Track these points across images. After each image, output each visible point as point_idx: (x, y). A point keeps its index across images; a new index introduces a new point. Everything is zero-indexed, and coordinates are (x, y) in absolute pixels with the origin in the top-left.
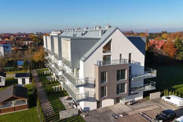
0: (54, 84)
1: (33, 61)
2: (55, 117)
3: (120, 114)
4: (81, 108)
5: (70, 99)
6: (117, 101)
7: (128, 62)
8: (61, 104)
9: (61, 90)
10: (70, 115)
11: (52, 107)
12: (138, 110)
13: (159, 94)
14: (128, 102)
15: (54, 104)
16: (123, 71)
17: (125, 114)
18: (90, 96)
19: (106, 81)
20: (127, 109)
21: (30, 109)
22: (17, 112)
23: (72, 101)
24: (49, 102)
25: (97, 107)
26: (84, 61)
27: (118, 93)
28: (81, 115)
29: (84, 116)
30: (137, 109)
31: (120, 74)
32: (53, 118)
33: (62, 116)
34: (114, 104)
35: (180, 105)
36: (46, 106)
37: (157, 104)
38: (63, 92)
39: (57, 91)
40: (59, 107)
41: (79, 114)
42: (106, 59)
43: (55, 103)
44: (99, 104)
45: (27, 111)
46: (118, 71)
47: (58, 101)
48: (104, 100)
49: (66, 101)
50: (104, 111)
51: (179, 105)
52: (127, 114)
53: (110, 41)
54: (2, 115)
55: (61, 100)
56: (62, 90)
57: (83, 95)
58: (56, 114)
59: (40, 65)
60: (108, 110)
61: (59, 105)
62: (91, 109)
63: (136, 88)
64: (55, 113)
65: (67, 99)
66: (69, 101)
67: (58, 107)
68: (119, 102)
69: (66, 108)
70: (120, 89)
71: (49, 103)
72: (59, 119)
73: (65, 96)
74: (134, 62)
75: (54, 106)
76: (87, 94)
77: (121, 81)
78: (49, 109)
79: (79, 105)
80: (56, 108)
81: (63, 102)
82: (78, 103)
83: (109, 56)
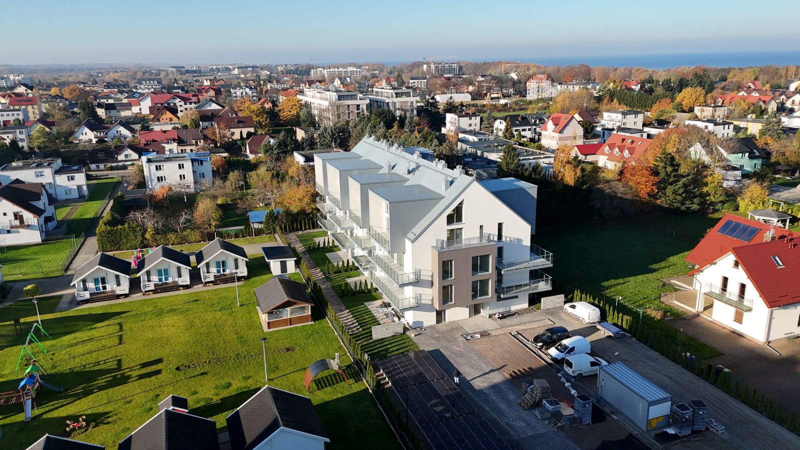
0: (348, 273)
1: (288, 213)
2: (364, 336)
3: (476, 333)
4: (408, 323)
5: (387, 305)
6: (476, 310)
7: (496, 239)
8: (370, 316)
9: (367, 289)
10: (389, 334)
11: (355, 319)
12: (511, 328)
13: (561, 298)
14: (495, 314)
15: (357, 314)
16: (485, 258)
17: (484, 334)
18: (423, 302)
19: (451, 277)
20: (490, 325)
21: (316, 322)
22: (296, 327)
23: (390, 309)
24: (348, 311)
25: (437, 321)
26: (413, 242)
27: (474, 296)
28: (408, 333)
29: (413, 335)
30: (510, 326)
31: (480, 263)
32: (361, 337)
33: (376, 333)
34: (468, 316)
35: (589, 321)
36: (344, 317)
37: (551, 319)
38: (370, 291)
39: (358, 289)
40: (368, 320)
41: (404, 332)
42: (454, 236)
43: (359, 313)
44: (440, 315)
45: (312, 325)
46: (475, 259)
47: (363, 309)
48: (449, 309)
49: (379, 309)
50: (449, 328)
51: (587, 321)
52: (489, 334)
53: (461, 203)
54: (273, 331)
55: (369, 307)
56: (369, 287)
57: (411, 300)
58: (364, 332)
59: (303, 221)
60: (456, 327)
61: (366, 317)
62: (425, 325)
63: (510, 288)
64: (363, 330)
65: (381, 306)
66: (385, 310)
67: (365, 321)
68: (480, 313)
69: (381, 322)
70: (479, 289)
71: (348, 313)
72: (372, 339)
73: (376, 299)
74: (508, 239)
75: (358, 318)
76: (418, 298)
77: (481, 275)
78: (351, 323)
79: (404, 317)
80: (363, 321)
81: (373, 312)
82: (402, 315)
83: (458, 231)
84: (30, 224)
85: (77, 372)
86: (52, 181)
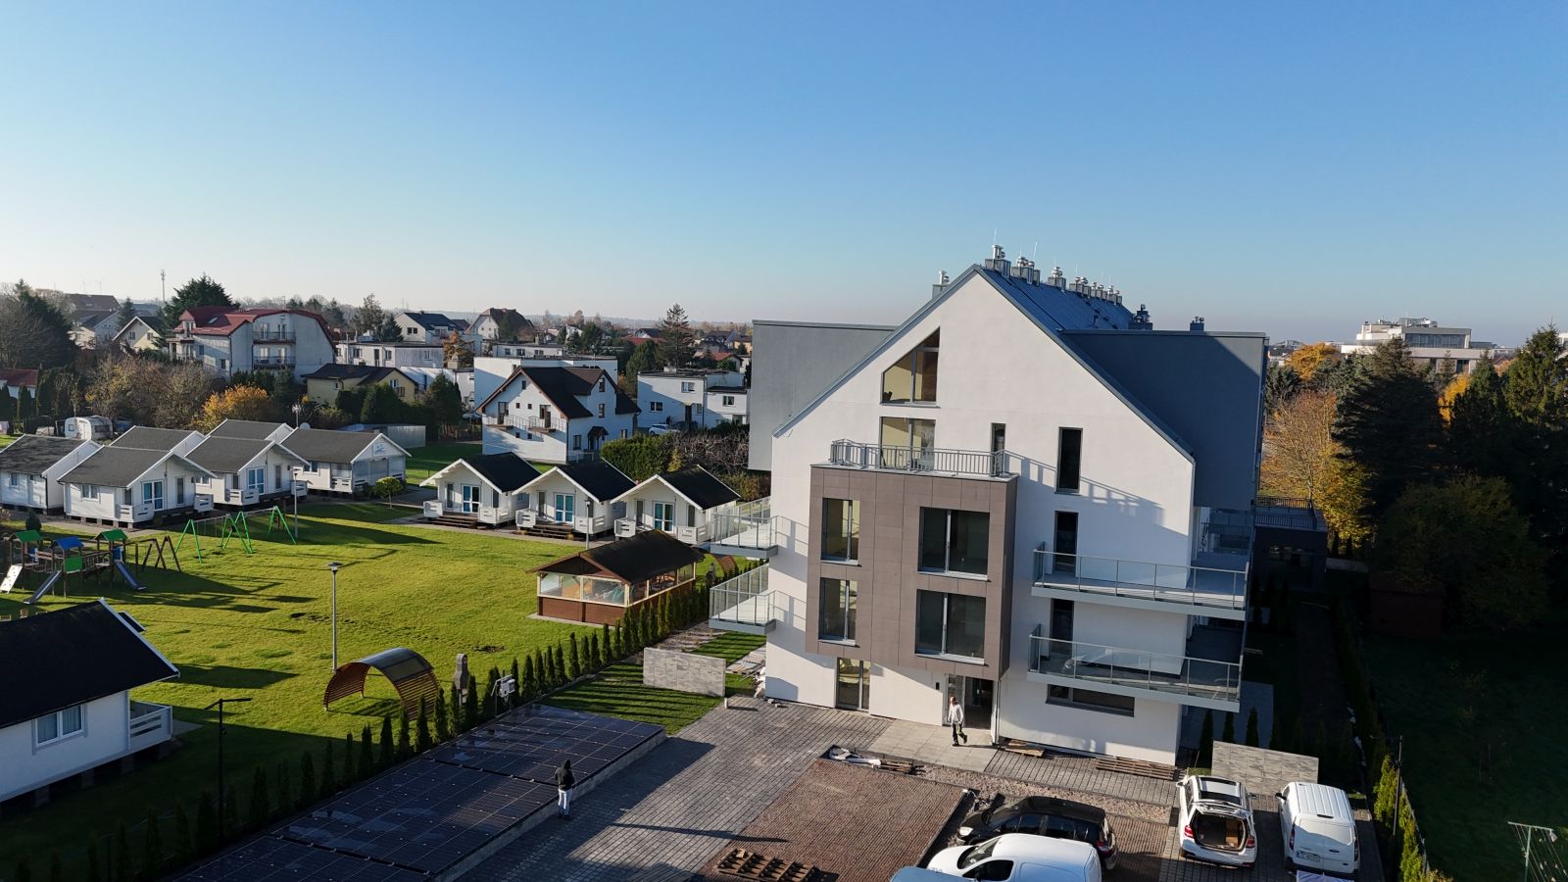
10: (683, 683)
26: (775, 434)
33: (652, 670)
74: (1101, 493)
77: (951, 578)
84: (557, 428)
85: (202, 579)
86: (701, 402)
